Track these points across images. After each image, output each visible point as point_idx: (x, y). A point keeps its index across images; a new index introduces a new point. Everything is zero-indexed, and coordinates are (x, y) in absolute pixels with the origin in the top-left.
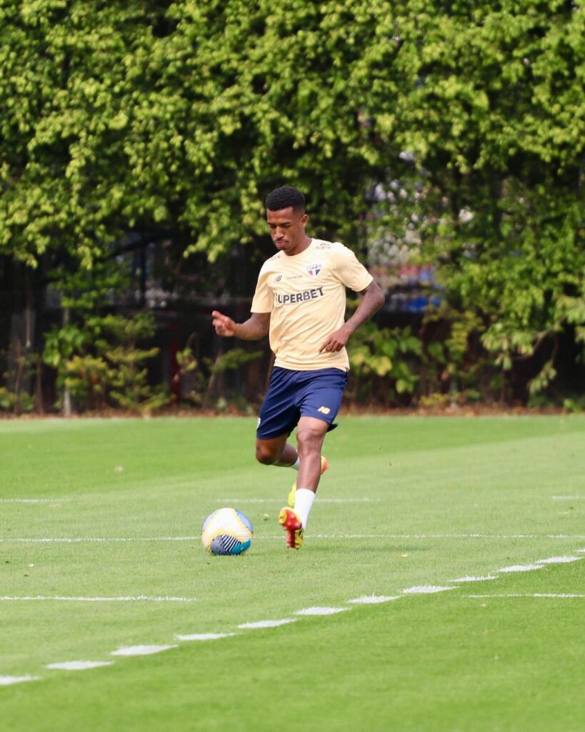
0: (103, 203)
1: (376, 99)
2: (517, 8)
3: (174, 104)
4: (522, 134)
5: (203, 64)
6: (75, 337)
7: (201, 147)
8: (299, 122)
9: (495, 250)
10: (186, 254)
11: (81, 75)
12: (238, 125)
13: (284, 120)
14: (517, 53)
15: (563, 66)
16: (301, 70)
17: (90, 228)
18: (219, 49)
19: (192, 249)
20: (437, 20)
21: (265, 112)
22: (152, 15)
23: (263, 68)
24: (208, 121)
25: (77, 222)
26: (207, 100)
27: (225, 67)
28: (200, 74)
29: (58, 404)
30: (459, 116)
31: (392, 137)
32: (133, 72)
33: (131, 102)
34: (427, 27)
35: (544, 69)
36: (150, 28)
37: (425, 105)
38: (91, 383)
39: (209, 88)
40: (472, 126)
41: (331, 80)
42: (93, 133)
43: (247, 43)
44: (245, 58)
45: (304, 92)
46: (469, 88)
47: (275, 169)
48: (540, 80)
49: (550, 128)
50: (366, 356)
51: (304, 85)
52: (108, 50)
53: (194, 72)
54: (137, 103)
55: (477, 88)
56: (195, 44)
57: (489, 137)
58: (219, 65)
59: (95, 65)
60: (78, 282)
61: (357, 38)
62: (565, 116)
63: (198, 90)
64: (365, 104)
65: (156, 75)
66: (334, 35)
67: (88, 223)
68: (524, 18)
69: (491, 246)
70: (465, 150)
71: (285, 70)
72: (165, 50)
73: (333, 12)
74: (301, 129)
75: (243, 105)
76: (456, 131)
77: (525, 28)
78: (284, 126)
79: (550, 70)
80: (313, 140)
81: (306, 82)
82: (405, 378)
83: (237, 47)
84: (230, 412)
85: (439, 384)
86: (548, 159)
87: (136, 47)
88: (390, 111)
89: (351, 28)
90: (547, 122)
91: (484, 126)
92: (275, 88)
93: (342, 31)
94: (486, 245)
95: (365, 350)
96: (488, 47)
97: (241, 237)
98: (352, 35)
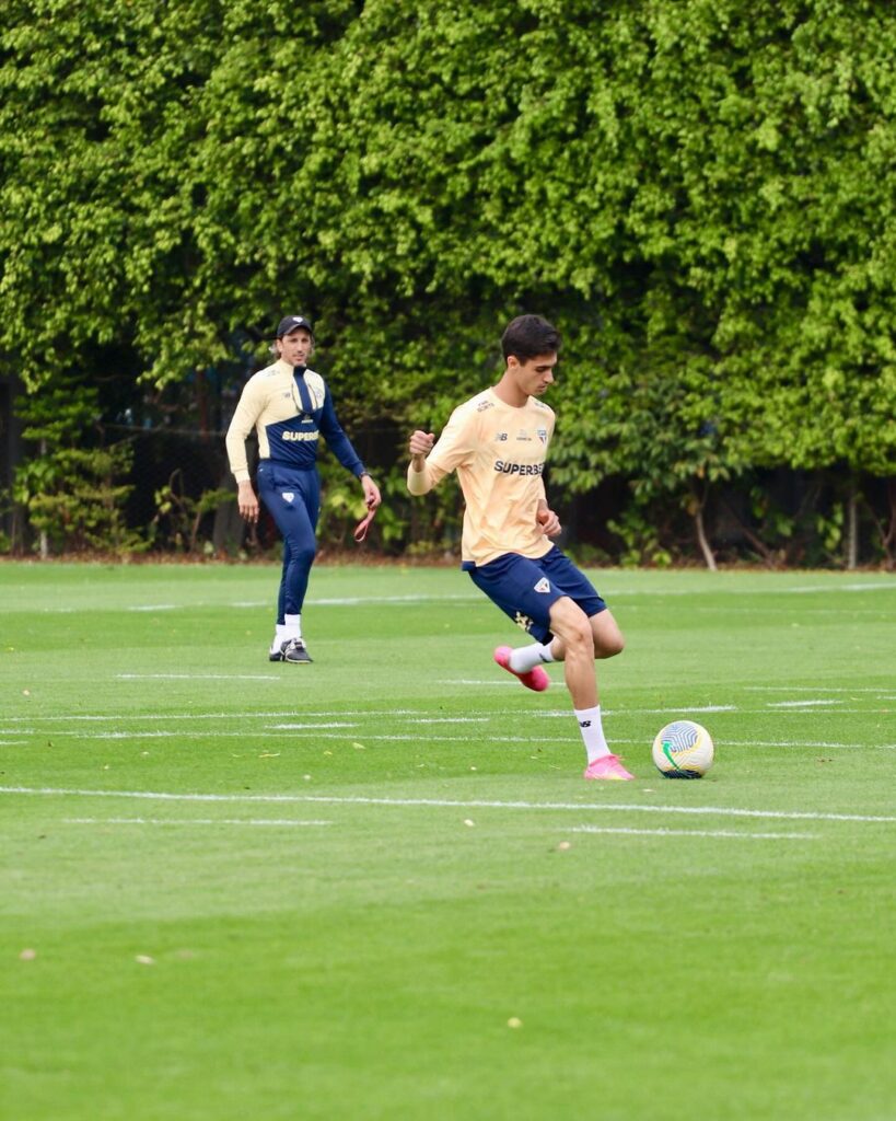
0: (48, 324)
1: (321, 214)
2: (463, 115)
3: (108, 216)
4: (476, 256)
5: (138, 173)
6: (45, 473)
7: (139, 264)
8: (242, 238)
9: (469, 383)
10: (139, 380)
11: (15, 183)
12: (178, 241)
13: (227, 236)
14: (463, 166)
15: (509, 181)
16: (243, 180)
17: (37, 351)
18: (154, 157)
19: (147, 375)
20: (377, 128)
21: (204, 226)
22: (85, 117)
23: (203, 178)
24: (147, 235)
25: (24, 344)
26: (146, 212)
27: (162, 176)
28: (135, 184)
29: (35, 546)
30: (406, 233)
31: (338, 256)
32: (67, 181)
33: (68, 214)
34: (367, 134)
35: (491, 183)
36: (84, 131)
37: (370, 221)
38: (63, 521)
39: (146, 198)
40: (420, 245)
41: (276, 191)
42: (28, 247)
43: (188, 151)
44: (186, 166)
45: (244, 205)
46: (414, 202)
47: (227, 290)
48: (486, 195)
49: (504, 248)
50: (346, 497)
51: (245, 197)
52: (37, 155)
53: (130, 182)
54: (74, 215)
55: (423, 202)
56: (130, 151)
57: (441, 258)
58: (155, 174)
59: (27, 173)
60: (41, 410)
61: (296, 145)
62: (518, 235)
63: (136, 201)
64: (309, 220)
65: (92, 184)
66: (273, 141)
67: (36, 346)
68: (467, 126)
69: (466, 378)
70: (418, 271)
71: (224, 182)
72: (97, 157)
73: (269, 116)
74: (244, 245)
75: (181, 218)
76: (401, 249)
77: (466, 137)
78: (225, 241)
79: (497, 184)
80: (257, 257)
81: (249, 193)
82: (391, 524)
83: (177, 153)
84: (218, 558)
85: (432, 530)
86: (501, 282)
87: (70, 153)
88: (337, 226)
89: (290, 135)
90: (501, 243)
91: (433, 245)
92: (213, 198)
93: (279, 138)
94: (461, 377)
95: (346, 491)
96: (429, 159)
97: (196, 364)
98: (291, 141)
